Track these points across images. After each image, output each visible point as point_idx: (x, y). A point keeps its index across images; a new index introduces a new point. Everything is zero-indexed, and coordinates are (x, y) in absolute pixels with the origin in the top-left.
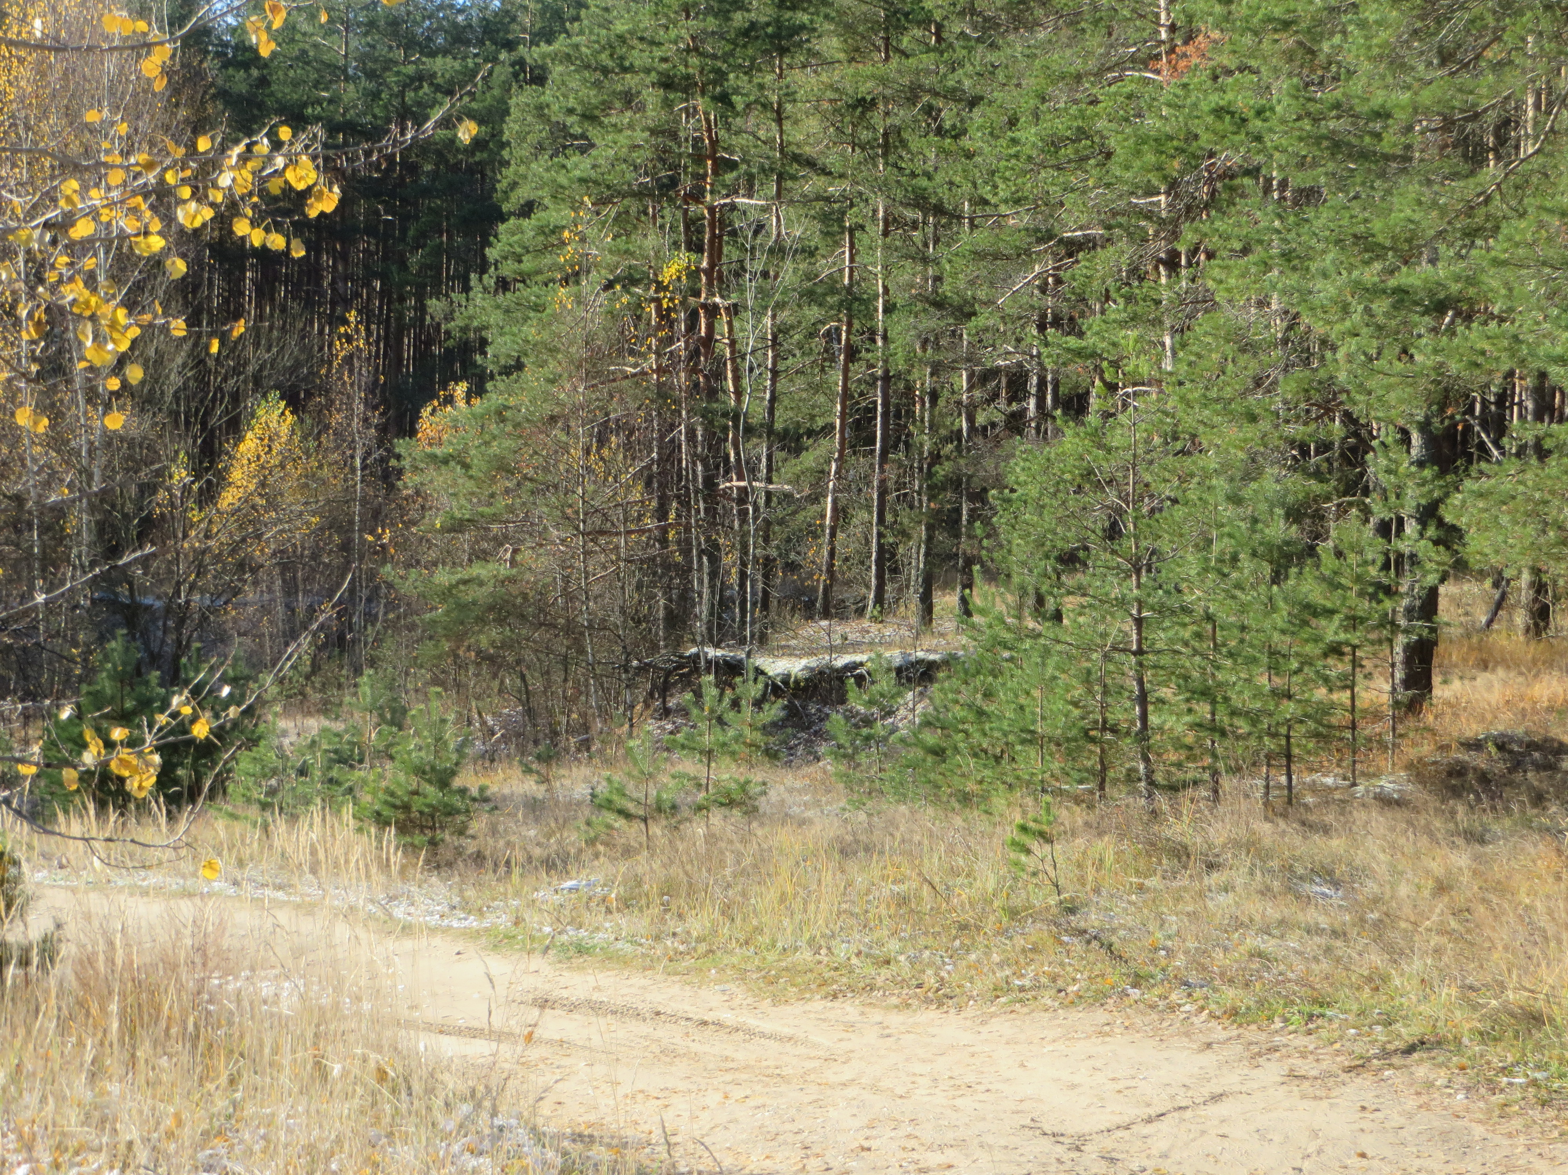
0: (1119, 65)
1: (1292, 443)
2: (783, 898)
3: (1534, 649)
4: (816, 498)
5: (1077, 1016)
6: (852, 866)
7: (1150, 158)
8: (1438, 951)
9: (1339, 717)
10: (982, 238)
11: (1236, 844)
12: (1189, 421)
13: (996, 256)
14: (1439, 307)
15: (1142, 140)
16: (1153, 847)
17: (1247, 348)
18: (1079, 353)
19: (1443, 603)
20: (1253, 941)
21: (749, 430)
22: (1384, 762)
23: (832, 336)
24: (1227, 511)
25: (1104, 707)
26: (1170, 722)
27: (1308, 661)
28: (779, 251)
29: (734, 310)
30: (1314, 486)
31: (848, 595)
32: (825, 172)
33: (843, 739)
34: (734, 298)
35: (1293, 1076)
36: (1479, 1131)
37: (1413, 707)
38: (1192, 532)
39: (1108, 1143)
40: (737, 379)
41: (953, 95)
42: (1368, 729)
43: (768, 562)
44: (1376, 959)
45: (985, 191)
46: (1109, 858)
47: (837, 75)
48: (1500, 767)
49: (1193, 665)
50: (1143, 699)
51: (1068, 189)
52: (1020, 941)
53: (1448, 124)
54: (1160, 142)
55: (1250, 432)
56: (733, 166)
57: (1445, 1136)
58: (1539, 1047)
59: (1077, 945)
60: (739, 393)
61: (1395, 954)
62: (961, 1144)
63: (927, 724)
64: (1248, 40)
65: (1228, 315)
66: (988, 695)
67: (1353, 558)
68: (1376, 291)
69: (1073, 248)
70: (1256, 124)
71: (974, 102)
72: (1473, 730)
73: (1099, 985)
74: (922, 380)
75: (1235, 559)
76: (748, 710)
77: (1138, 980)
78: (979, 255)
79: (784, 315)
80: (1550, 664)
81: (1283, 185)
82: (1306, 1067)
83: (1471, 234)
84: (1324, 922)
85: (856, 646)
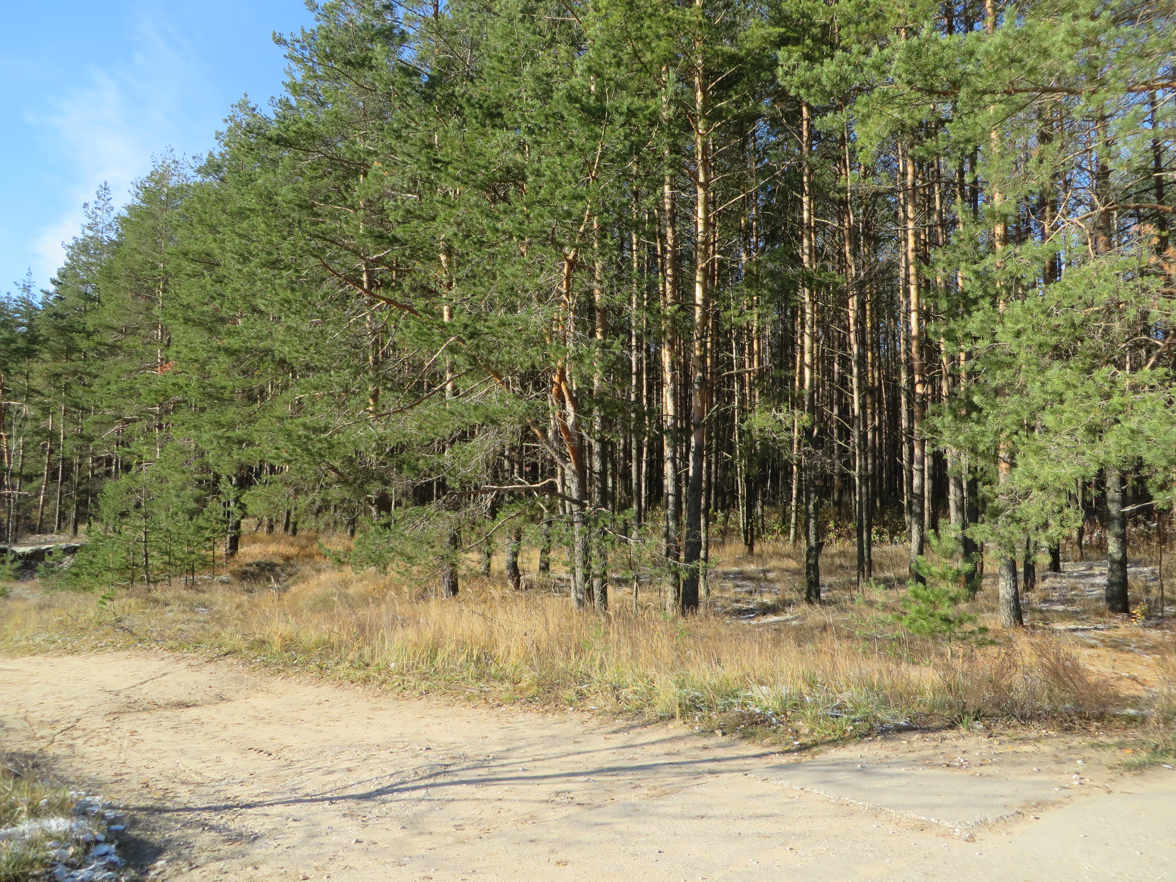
0: (145, 369)
1: (196, 480)
2: (16, 624)
3: (268, 538)
4: (37, 495)
5: (120, 654)
6: (43, 612)
7: (153, 396)
8: (236, 625)
9: (209, 559)
10: (97, 418)
11: (175, 597)
12: (164, 473)
13: (102, 423)
14: (240, 442)
15: (151, 391)
16: (148, 600)
17: (183, 452)
18: (129, 453)
19: (242, 525)
20: (178, 626)
21: (13, 475)
22: (223, 571)
23: (44, 446)
24: (175, 500)
25: (134, 558)
26: (155, 562)
27: (199, 543)
28: (25, 419)
29: (9, 437)
30: (203, 492)
31: (48, 527)
32: (43, 395)
33: (43, 572)
34: (8, 433)
35: (190, 665)
36: (246, 676)
37: (232, 555)
38: (164, 505)
39: (128, 692)
40: (9, 459)
41: (89, 374)
42: (218, 562)
43: (18, 518)
44: (217, 629)
45: (99, 403)
46: (133, 604)
47: (48, 365)
48: (257, 571)
49: (163, 545)
50: (146, 556)
51: (126, 404)
52: (102, 632)
53: (244, 391)
54: (156, 392)
55: (183, 476)
56: (10, 391)
57: (236, 679)
58: (265, 650)
59: (121, 632)
60: (9, 463)
61: (223, 626)
62: (76, 698)
63: (73, 566)
64: (184, 364)
65: (179, 443)
66: (94, 556)
67: (214, 513)
68: (221, 437)
69: (128, 422)
70: (186, 389)
71: (96, 377)
72: (249, 560)
73: (128, 643)
74: (76, 460)
75: (176, 514)
76: (8, 564)
77: (140, 641)
78: (96, 423)
79: (27, 439)
80: (273, 541)
81: (195, 406)
82: (195, 662)
83: (250, 422)
84: (202, 619)
85: (50, 543)
